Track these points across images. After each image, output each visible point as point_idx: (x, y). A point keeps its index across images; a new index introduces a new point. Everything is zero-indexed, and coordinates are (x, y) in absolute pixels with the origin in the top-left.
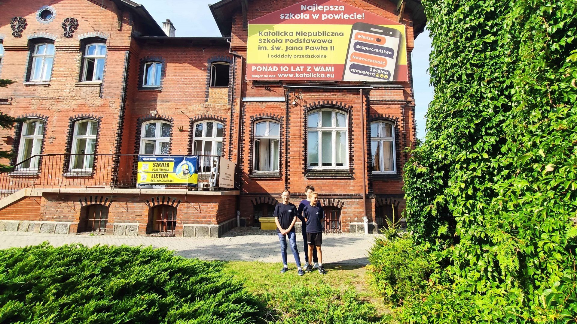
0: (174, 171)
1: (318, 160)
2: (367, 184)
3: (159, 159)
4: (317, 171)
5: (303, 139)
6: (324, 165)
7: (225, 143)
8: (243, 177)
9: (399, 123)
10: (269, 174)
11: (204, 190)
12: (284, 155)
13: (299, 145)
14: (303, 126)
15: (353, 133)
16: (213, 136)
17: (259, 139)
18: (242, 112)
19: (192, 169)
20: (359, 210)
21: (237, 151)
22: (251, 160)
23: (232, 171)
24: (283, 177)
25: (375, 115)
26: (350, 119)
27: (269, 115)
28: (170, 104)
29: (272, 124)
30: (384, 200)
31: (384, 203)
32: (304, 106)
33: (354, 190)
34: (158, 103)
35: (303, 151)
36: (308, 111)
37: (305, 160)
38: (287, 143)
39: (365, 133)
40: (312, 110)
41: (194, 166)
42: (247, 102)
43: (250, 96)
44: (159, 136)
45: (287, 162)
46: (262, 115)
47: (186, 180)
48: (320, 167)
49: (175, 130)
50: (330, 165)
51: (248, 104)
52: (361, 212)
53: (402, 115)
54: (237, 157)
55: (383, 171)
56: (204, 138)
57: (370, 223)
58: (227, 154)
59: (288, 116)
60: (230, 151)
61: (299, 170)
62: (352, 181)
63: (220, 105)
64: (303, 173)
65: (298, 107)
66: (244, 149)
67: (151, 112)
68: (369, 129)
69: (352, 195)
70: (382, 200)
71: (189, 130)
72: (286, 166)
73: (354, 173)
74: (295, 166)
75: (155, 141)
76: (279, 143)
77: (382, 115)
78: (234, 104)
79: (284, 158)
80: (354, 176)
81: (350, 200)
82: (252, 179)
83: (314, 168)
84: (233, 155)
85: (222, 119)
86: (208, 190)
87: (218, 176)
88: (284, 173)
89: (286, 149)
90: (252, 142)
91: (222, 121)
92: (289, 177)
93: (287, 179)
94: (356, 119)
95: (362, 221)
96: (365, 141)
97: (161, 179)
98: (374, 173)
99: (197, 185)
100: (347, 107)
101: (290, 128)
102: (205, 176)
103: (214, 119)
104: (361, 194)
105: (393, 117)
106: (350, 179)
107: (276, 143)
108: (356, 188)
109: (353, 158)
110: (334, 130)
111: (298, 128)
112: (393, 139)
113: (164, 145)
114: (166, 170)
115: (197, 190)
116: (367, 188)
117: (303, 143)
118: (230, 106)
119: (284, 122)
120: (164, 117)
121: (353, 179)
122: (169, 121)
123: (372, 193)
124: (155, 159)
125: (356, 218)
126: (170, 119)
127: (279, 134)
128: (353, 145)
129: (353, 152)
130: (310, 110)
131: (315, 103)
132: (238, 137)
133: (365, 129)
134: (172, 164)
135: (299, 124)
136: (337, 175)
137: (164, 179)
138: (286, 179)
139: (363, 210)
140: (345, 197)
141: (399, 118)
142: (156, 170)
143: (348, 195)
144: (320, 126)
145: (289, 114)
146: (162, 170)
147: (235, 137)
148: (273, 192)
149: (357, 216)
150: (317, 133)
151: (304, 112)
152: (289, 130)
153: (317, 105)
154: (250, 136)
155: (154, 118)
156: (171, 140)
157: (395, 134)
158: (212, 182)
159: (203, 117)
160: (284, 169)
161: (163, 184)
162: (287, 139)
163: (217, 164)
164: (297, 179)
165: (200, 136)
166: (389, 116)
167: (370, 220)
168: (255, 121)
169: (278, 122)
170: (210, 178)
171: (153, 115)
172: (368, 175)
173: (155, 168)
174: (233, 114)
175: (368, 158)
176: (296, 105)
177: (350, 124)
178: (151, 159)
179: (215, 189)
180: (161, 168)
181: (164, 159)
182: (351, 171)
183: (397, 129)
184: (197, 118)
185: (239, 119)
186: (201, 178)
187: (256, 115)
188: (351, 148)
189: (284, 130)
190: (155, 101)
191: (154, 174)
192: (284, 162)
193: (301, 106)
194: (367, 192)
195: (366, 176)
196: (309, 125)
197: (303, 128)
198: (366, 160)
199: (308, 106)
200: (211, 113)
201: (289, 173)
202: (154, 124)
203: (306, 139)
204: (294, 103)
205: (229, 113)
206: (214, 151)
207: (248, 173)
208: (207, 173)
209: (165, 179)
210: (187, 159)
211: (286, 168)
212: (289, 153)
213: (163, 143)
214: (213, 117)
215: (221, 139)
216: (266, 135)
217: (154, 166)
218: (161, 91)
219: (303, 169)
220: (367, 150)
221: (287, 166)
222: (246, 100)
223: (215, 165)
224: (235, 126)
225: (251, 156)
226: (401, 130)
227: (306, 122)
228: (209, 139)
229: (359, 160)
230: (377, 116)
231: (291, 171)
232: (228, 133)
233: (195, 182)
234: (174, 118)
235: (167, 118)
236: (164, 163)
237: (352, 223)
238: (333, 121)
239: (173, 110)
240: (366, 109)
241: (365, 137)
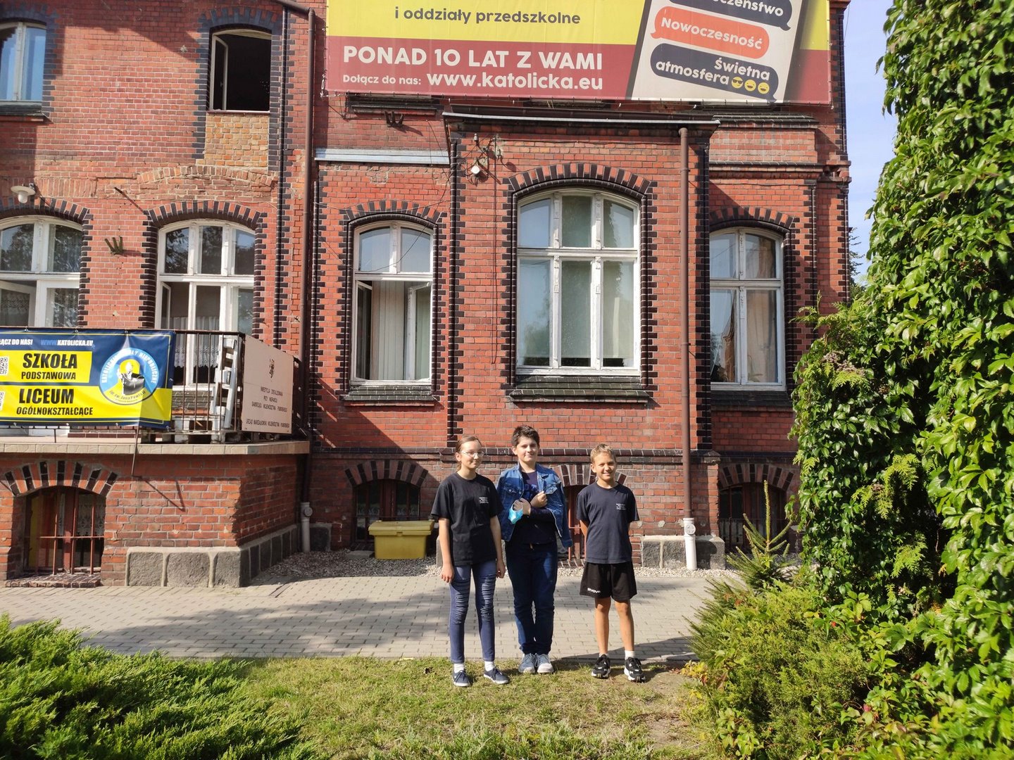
0: (94, 380)
1: (547, 349)
2: (693, 421)
3: (43, 343)
4: (543, 381)
5: (504, 283)
6: (566, 362)
7: (263, 294)
8: (319, 398)
9: (798, 236)
10: (401, 389)
11: (195, 440)
12: (445, 332)
13: (490, 302)
14: (504, 244)
15: (655, 266)
16: (224, 272)
17: (369, 283)
18: (314, 195)
19: (154, 375)
20: (668, 500)
21: (300, 318)
22: (345, 347)
23: (285, 382)
24: (444, 400)
25: (725, 211)
26: (647, 222)
27: (399, 207)
28: (77, 163)
29: (410, 237)
30: (745, 468)
31: (747, 479)
32: (506, 181)
33: (655, 439)
34: (39, 162)
35: (503, 322)
36: (520, 197)
37: (511, 348)
38: (453, 295)
39: (692, 266)
40: (532, 192)
41: (159, 365)
42: (330, 163)
43: (339, 146)
44: (44, 268)
45: (454, 353)
46: (378, 207)
47: (132, 408)
48: (555, 369)
49: (97, 248)
50: (585, 362)
51: (334, 169)
52: (674, 505)
53: (807, 209)
54: (300, 337)
55: (745, 381)
56: (194, 277)
57: (704, 538)
58: (268, 329)
59: (456, 212)
60: (279, 318)
61: (491, 379)
62: (648, 411)
63: (244, 170)
64: (503, 387)
65: (488, 185)
66: (322, 313)
67: (15, 189)
68: (703, 253)
69: (648, 455)
70: (739, 469)
71: (143, 250)
72: (452, 366)
73: (655, 388)
74: (479, 366)
75: (33, 284)
76: (432, 295)
77: (746, 210)
78: (288, 169)
79: (445, 343)
80: (655, 398)
81: (643, 468)
82: (349, 406)
83: (538, 371)
84: (289, 330)
85: (251, 216)
86: (206, 440)
87: (239, 395)
88: (444, 388)
89: (453, 314)
90: (346, 291)
91: (251, 224)
92: (460, 399)
93: (454, 406)
94: (664, 222)
95: (680, 531)
96: (692, 291)
97: (50, 405)
98: (716, 386)
99: (171, 424)
100: (639, 183)
101: (463, 250)
102: (197, 395)
103: (225, 216)
104: (676, 451)
105: (779, 216)
106: (642, 406)
107: (422, 293)
108: (660, 432)
109: (655, 342)
110: (598, 256)
111: (489, 249)
112: (777, 284)
113: (61, 296)
114: (67, 376)
115: (172, 441)
116: (694, 432)
117: (504, 296)
118: (275, 175)
119: (446, 231)
120: (58, 207)
121: (652, 404)
122: (78, 220)
123: (710, 447)
124: (29, 342)
125: (661, 524)
126: (78, 212)
127: (432, 267)
128: (655, 304)
129: (655, 323)
130: (527, 194)
131: (540, 171)
132: (302, 274)
133: (692, 253)
134: (85, 359)
135: (490, 237)
136: (606, 393)
137: (60, 405)
138: (452, 405)
139: (682, 499)
140: (627, 459)
141: (797, 220)
142: (33, 375)
143: (637, 454)
144: (556, 245)
145: (462, 205)
146: (54, 376)
147: (294, 275)
148: (414, 446)
149: (663, 517)
150: (546, 264)
151: (505, 200)
152: (461, 256)
153: (548, 179)
154: (340, 273)
155: (27, 210)
156: (84, 280)
157: (785, 270)
158: (219, 415)
159: (190, 207)
160: (445, 376)
161: (59, 423)
162: (453, 282)
163: (234, 357)
164: (483, 405)
165: (182, 269)
166: (768, 213)
167: (701, 529)
168: (355, 226)
169: (427, 230)
170: (212, 403)
171: (22, 199)
172: (698, 395)
173: (31, 370)
174: (287, 202)
175: (698, 343)
176: (481, 177)
177: (647, 236)
178: (16, 342)
179: (229, 438)
180: (51, 370)
181: (61, 343)
182: (647, 381)
183: (790, 254)
184: (169, 211)
185: (304, 218)
186: (183, 403)
187: (360, 208)
188: (647, 311)
189: (447, 254)
190: (30, 153)
191: (26, 388)
192: (445, 354)
193: (496, 181)
194: (694, 444)
195: (693, 395)
196: (523, 241)
197: (504, 250)
198: (693, 348)
199: (521, 180)
200: (213, 196)
201: (460, 386)
202: (28, 229)
203: (511, 283)
204: (476, 170)
205: (274, 200)
206: (227, 318)
207: (337, 387)
208: (203, 388)
209: (65, 405)
210: (135, 344)
211: (452, 372)
212: (462, 327)
213: (57, 290)
214: (221, 208)
215: (248, 281)
216: (392, 270)
217: (27, 363)
218: (46, 121)
219: (503, 374)
220: (698, 317)
221: (454, 367)
222: (328, 158)
223: (227, 363)
224: (292, 240)
225: (345, 337)
226: (802, 256)
227: (512, 232)
228: (209, 280)
229: (671, 349)
230: (731, 212)
231: (468, 380)
232: (270, 262)
233: (163, 415)
234: (93, 210)
235: (68, 209)
236: (61, 353)
237: (648, 538)
238: (596, 229)
239: (88, 185)
240: (698, 191)
241: (692, 278)
